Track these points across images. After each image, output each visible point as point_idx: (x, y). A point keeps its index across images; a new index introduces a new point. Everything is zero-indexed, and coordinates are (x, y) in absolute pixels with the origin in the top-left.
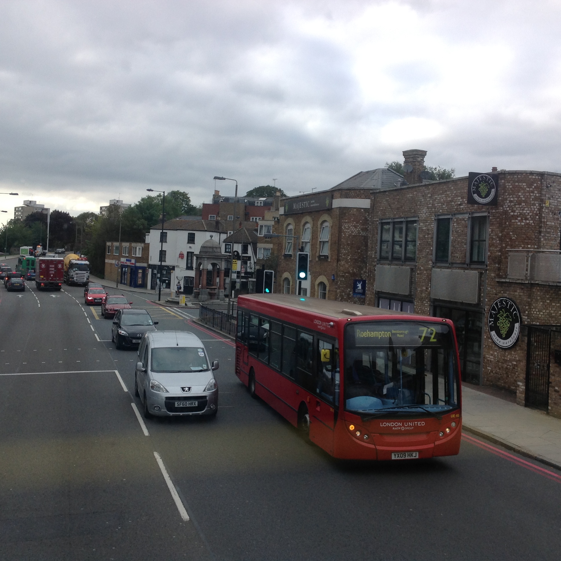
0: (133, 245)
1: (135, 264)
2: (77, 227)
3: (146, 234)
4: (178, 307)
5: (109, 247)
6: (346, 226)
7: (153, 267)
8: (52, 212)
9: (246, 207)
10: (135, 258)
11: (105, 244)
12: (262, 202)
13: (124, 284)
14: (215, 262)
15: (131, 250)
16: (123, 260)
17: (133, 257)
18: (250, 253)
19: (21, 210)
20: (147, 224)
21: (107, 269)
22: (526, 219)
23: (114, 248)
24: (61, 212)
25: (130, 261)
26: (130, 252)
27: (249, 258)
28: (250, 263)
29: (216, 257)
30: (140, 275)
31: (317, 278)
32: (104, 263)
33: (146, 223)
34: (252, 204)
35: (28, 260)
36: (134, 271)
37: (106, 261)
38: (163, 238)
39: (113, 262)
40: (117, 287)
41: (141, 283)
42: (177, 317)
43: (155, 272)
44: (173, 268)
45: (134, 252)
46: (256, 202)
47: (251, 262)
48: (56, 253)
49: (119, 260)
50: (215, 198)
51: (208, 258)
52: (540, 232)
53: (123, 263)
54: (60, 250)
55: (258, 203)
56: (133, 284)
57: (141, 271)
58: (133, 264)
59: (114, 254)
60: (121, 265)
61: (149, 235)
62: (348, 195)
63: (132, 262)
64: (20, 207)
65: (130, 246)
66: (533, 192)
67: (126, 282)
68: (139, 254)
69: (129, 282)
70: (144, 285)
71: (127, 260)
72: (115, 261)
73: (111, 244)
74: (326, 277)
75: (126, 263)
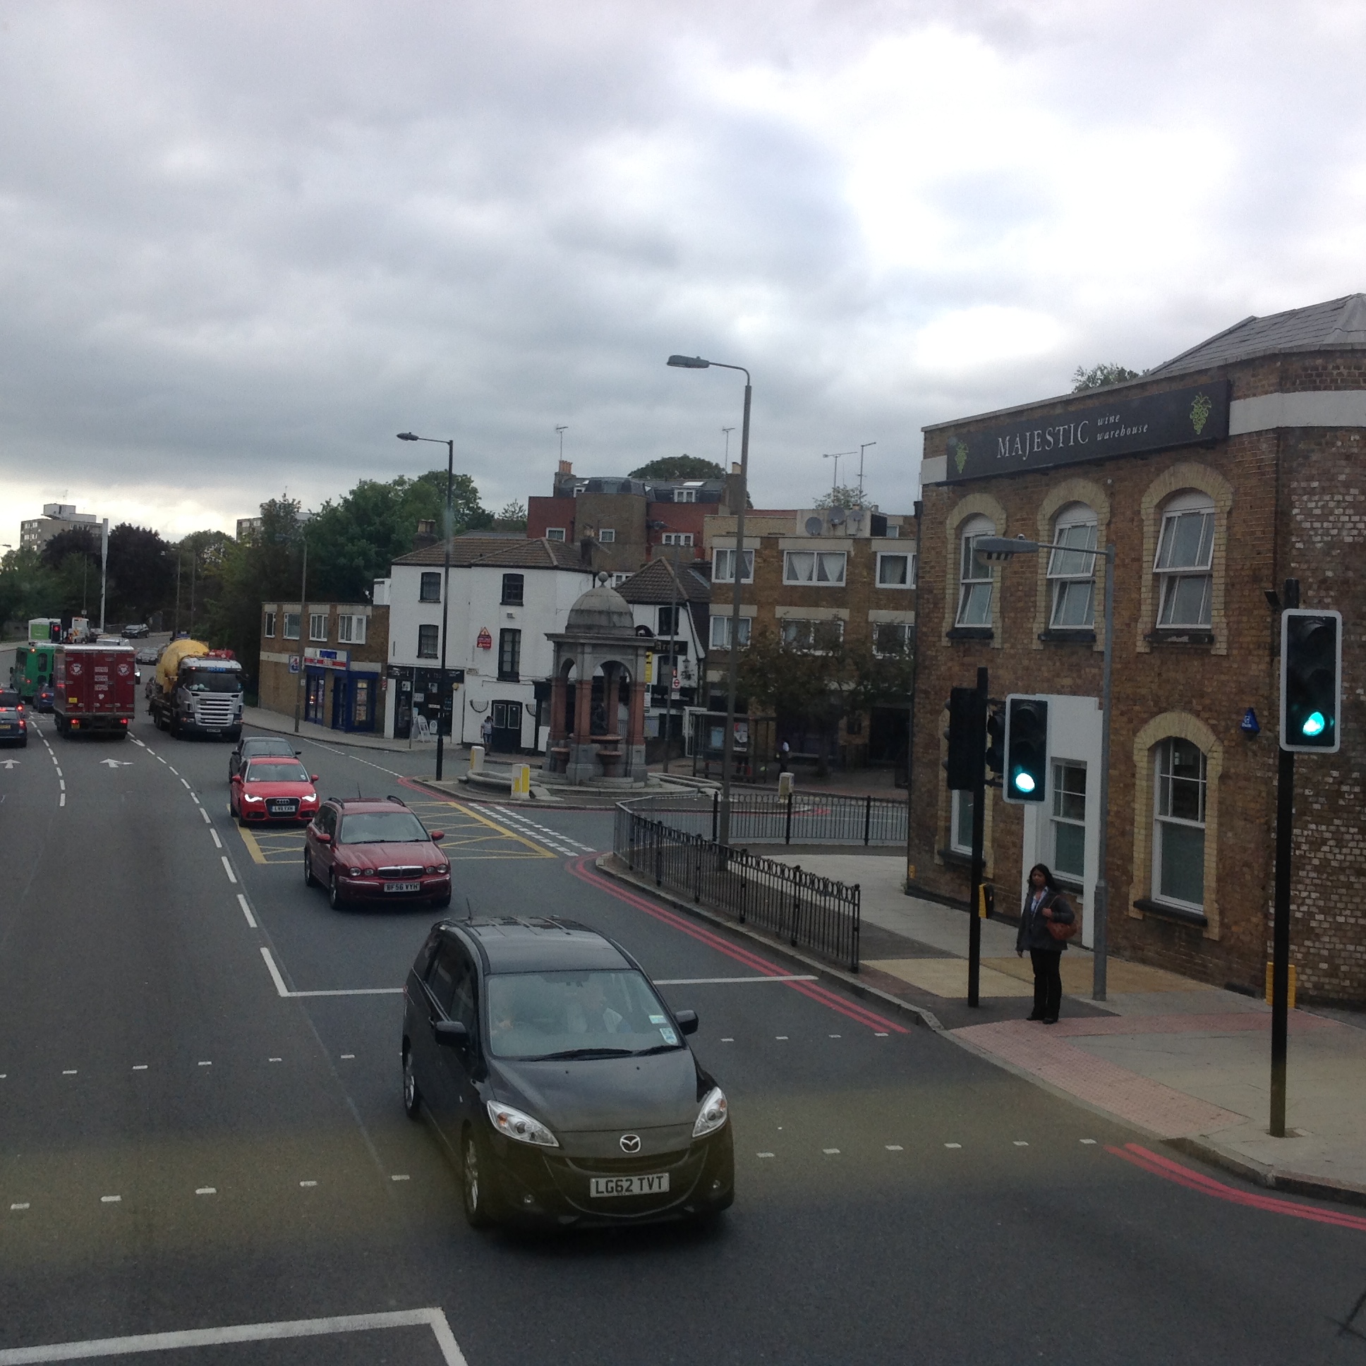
0: (342, 609)
1: (347, 665)
2: (179, 569)
3: (375, 580)
4: (509, 804)
5: (270, 616)
6: (1312, 505)
7: (400, 673)
8: (114, 528)
9: (648, 505)
10: (349, 647)
11: (260, 608)
12: (694, 492)
13: (315, 721)
14: (618, 658)
15: (335, 624)
16: (310, 652)
17: (342, 646)
18: (685, 629)
19: (37, 528)
20: (376, 553)
21: (265, 679)
23: (286, 620)
24: (138, 528)
25: (333, 655)
26: (331, 633)
27: (683, 648)
28: (686, 661)
29: (621, 643)
30: (362, 696)
31: (1145, 721)
33: (373, 549)
34: (666, 497)
35: (43, 654)
36: (345, 683)
37: (264, 656)
38: (430, 590)
39: (284, 658)
40: (297, 730)
41: (364, 718)
42: (531, 850)
43: (407, 686)
44: (460, 677)
45: (343, 630)
46: (676, 492)
47: (689, 658)
48: (125, 636)
49: (301, 652)
50: (560, 482)
51: (594, 646)
53: (312, 660)
54: (135, 628)
55: (680, 494)
56: (343, 720)
57: (365, 686)
58: (342, 664)
59: (285, 637)
60: (307, 666)
61: (383, 582)
62: (1319, 375)
63: (338, 659)
64: (34, 521)
65: (333, 615)
67: (319, 715)
68: (358, 636)
69: (329, 716)
70: (373, 726)
71: (322, 654)
72: (287, 656)
73: (276, 609)
74: (1206, 720)
75: (321, 662)
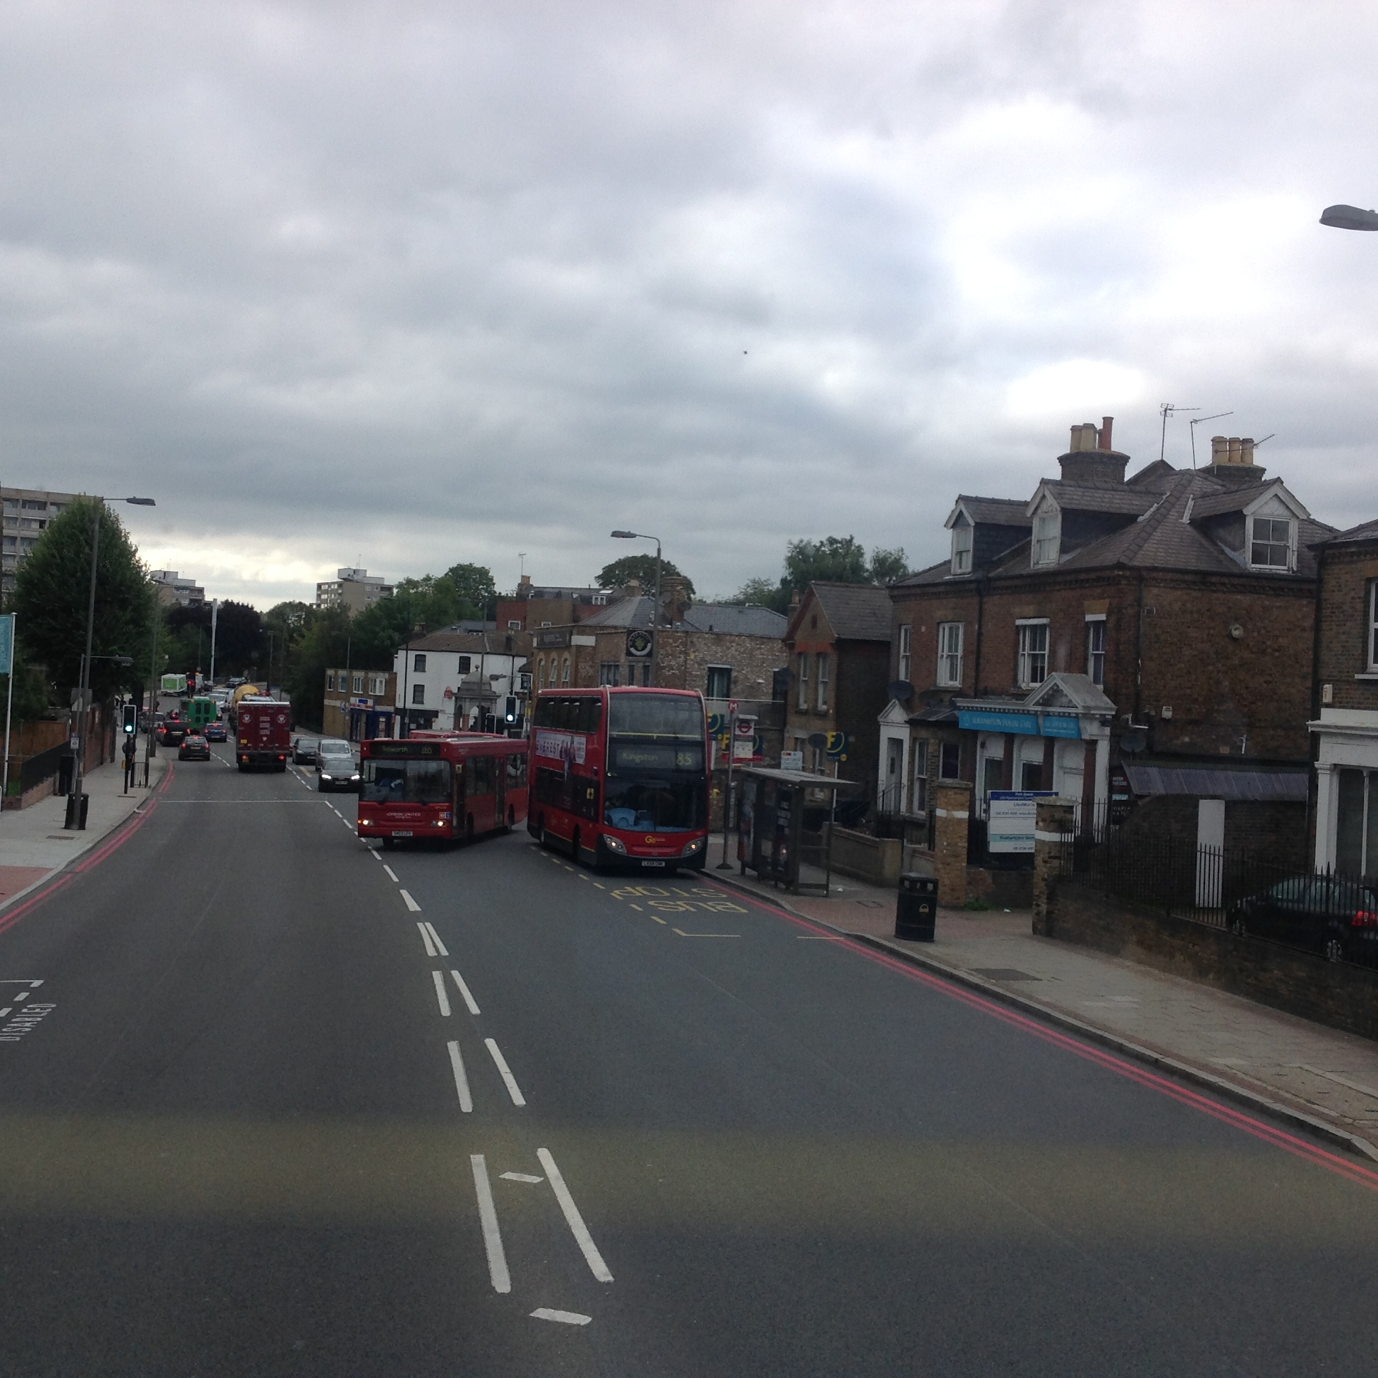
0: (371, 675)
1: (373, 707)
3: (395, 656)
5: (330, 677)
7: (402, 712)
9: (574, 606)
10: (374, 697)
11: (324, 672)
12: (605, 598)
14: (483, 704)
15: (368, 683)
16: (353, 700)
17: (370, 697)
21: (328, 718)
22: (673, 669)
23: (339, 680)
24: (238, 604)
25: (365, 702)
26: (365, 688)
29: (484, 697)
30: (382, 726)
32: (321, 707)
34: (587, 601)
36: (373, 717)
37: (327, 702)
38: (420, 664)
39: (338, 703)
43: (406, 720)
44: (436, 714)
45: (372, 687)
46: (594, 597)
49: (348, 701)
50: (521, 590)
52: (686, 680)
53: (354, 705)
55: (596, 599)
57: (384, 720)
58: (370, 707)
59: (339, 690)
60: (351, 709)
61: (399, 658)
63: (368, 704)
65: (366, 677)
66: (678, 647)
68: (380, 691)
71: (360, 701)
72: (340, 702)
73: (334, 673)
75: (359, 706)
